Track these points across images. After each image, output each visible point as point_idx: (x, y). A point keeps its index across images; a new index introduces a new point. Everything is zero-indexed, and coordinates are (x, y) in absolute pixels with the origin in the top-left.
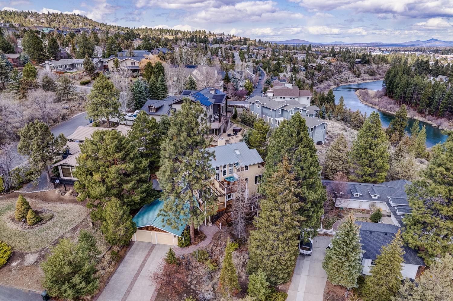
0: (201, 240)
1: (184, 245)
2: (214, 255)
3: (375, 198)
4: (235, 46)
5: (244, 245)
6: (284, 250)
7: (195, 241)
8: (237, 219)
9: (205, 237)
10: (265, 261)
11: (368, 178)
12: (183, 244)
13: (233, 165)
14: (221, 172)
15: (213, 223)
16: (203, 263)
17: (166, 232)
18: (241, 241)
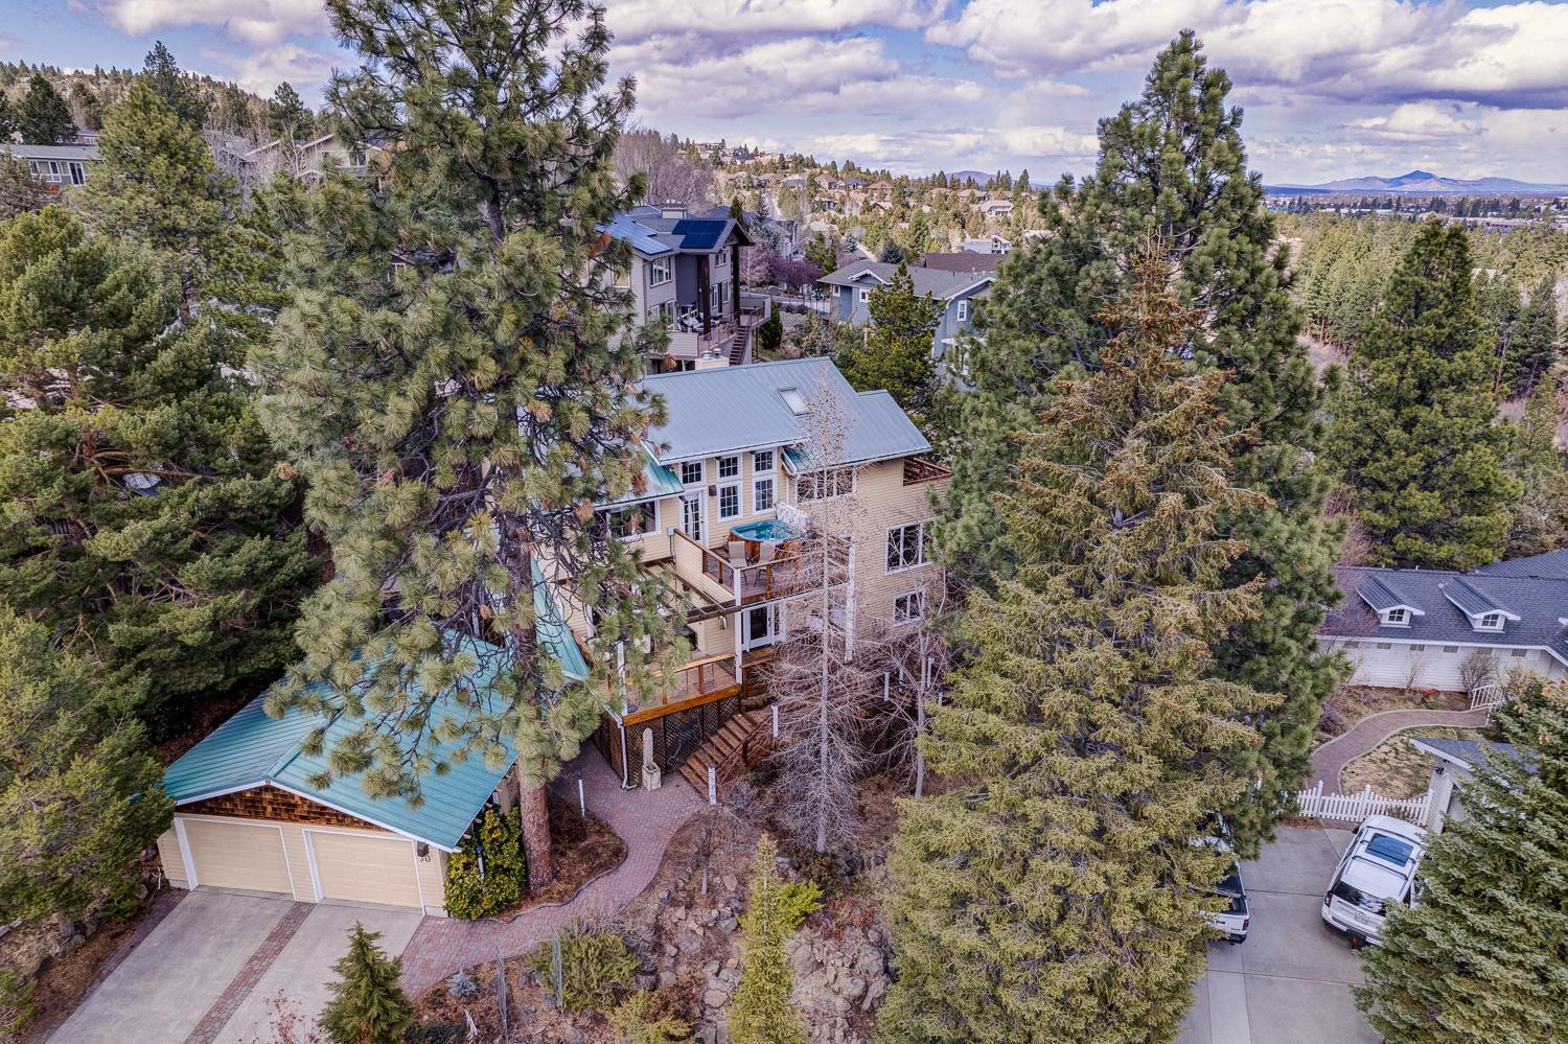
0: (592, 872)
1: (486, 904)
2: (667, 962)
3: (1488, 629)
4: (762, 178)
5: (849, 891)
6: (1151, 921)
7: (556, 875)
8: (806, 735)
9: (619, 854)
10: (1010, 998)
11: (1419, 544)
12: (475, 900)
13: (776, 460)
14: (712, 492)
15: (667, 771)
16: (599, 1020)
17: (368, 825)
18: (830, 867)
